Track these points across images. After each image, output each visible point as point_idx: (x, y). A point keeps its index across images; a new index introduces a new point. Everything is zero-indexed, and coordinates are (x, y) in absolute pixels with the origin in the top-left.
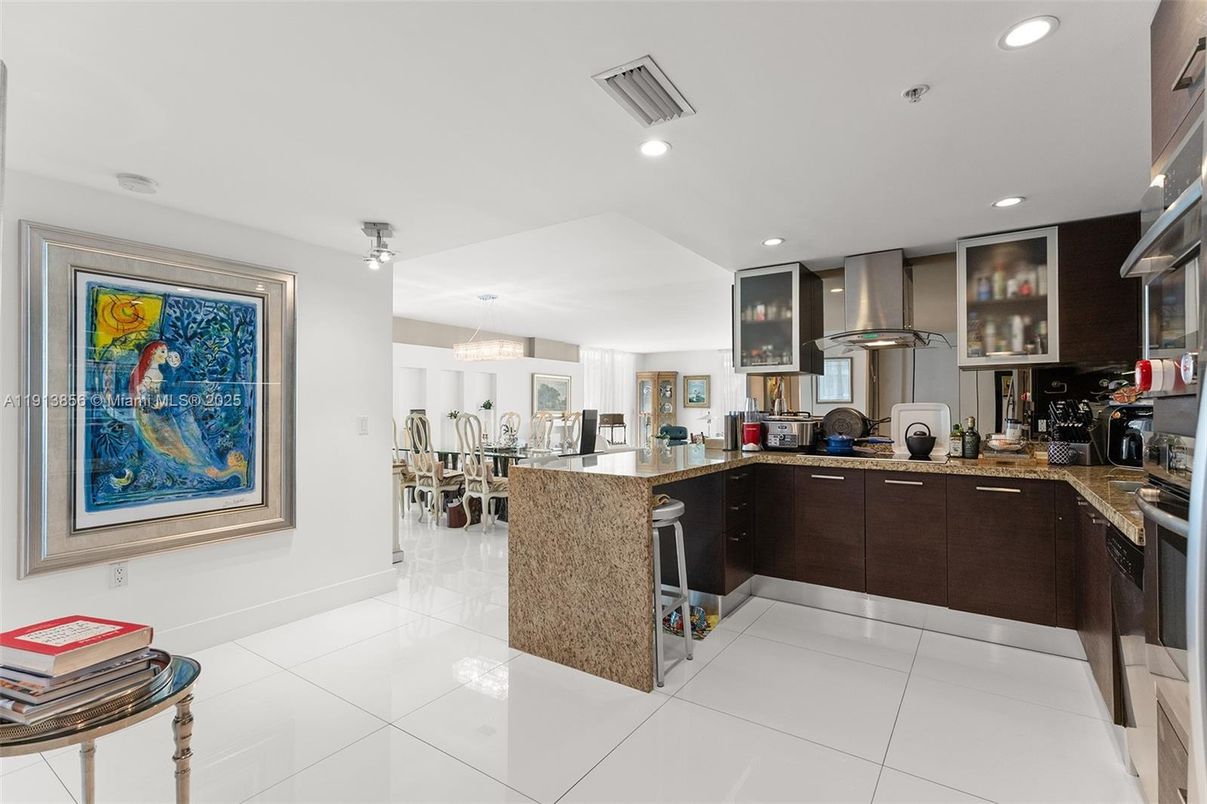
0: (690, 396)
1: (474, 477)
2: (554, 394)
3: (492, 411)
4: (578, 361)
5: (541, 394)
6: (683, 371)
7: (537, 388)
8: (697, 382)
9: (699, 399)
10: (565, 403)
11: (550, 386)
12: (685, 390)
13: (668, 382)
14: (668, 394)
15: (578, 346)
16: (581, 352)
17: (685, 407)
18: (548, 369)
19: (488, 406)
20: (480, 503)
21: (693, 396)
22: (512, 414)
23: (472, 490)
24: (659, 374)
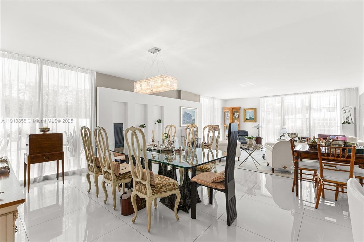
0: (247, 117)
1: (139, 179)
2: (190, 116)
3: (161, 124)
4: (199, 102)
5: (184, 116)
6: (243, 106)
7: (182, 113)
8: (250, 111)
9: (251, 119)
10: (194, 120)
11: (188, 112)
12: (245, 115)
13: (237, 111)
14: (237, 117)
15: (199, 96)
16: (201, 99)
17: (244, 122)
18: (187, 105)
19: (159, 121)
20: (145, 201)
21: (248, 117)
22: (171, 126)
23: (138, 190)
24: (233, 108)
